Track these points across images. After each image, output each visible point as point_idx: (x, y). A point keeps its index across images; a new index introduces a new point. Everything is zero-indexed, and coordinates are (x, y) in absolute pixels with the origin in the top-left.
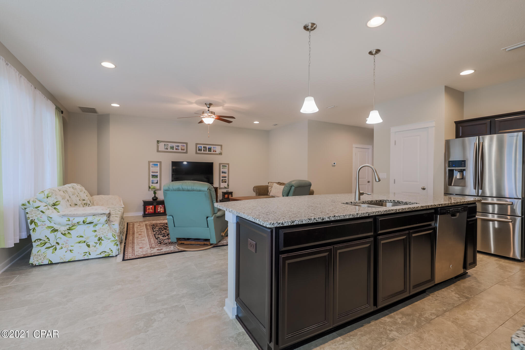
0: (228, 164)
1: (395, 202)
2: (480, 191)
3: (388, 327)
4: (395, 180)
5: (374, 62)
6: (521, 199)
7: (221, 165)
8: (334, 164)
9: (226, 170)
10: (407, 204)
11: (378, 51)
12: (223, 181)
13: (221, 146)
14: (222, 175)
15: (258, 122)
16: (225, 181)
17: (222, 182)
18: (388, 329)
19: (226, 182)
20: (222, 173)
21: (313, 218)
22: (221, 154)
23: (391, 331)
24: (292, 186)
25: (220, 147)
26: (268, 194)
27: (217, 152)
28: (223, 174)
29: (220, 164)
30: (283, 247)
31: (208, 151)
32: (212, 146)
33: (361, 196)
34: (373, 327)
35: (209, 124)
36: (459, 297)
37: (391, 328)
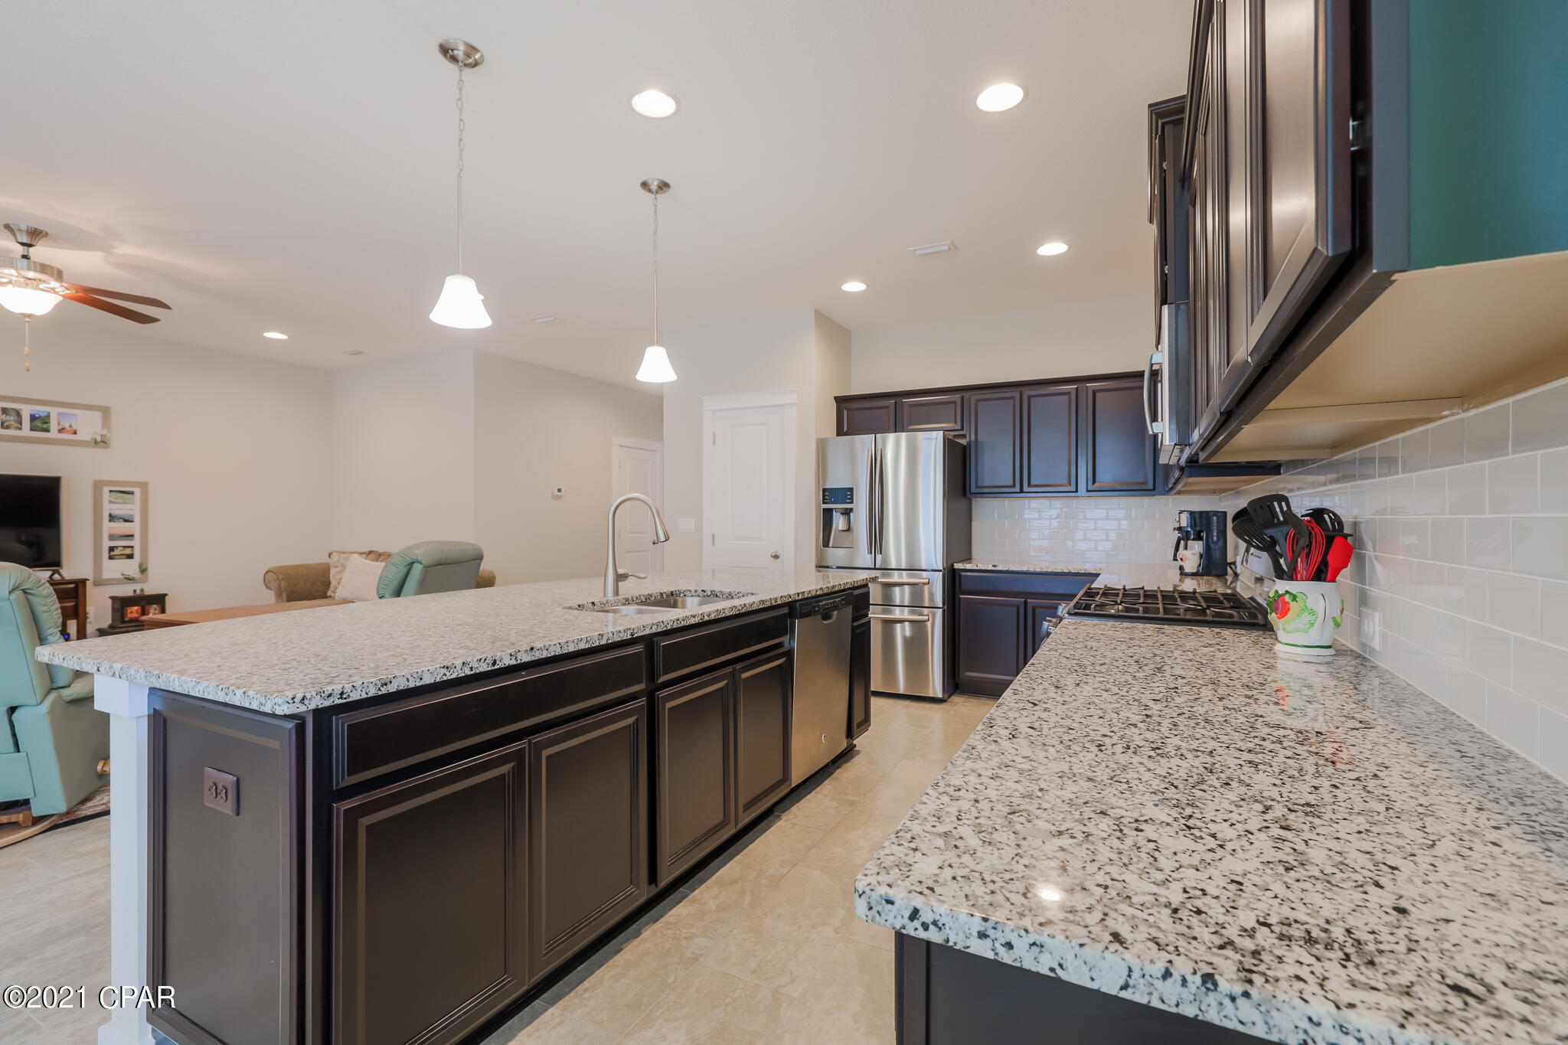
0: (144, 486)
1: (705, 594)
2: (879, 557)
3: (684, 931)
4: (713, 535)
5: (656, 212)
6: (941, 571)
7: (106, 490)
8: (559, 490)
9: (133, 508)
10: (732, 598)
11: (664, 186)
12: (116, 552)
13: (105, 411)
14: (108, 527)
15: (285, 337)
16: (128, 551)
17: (111, 558)
18: (683, 935)
19: (130, 556)
20: (110, 521)
21: (458, 663)
22: (102, 443)
23: (690, 938)
24: (413, 563)
25: (98, 415)
26: (329, 593)
27: (84, 435)
28: (113, 524)
29: (98, 486)
30: (348, 776)
31: (32, 429)
32: (54, 411)
33: (620, 583)
34: (647, 945)
35: (30, 316)
36: (837, 805)
37: (692, 931)
